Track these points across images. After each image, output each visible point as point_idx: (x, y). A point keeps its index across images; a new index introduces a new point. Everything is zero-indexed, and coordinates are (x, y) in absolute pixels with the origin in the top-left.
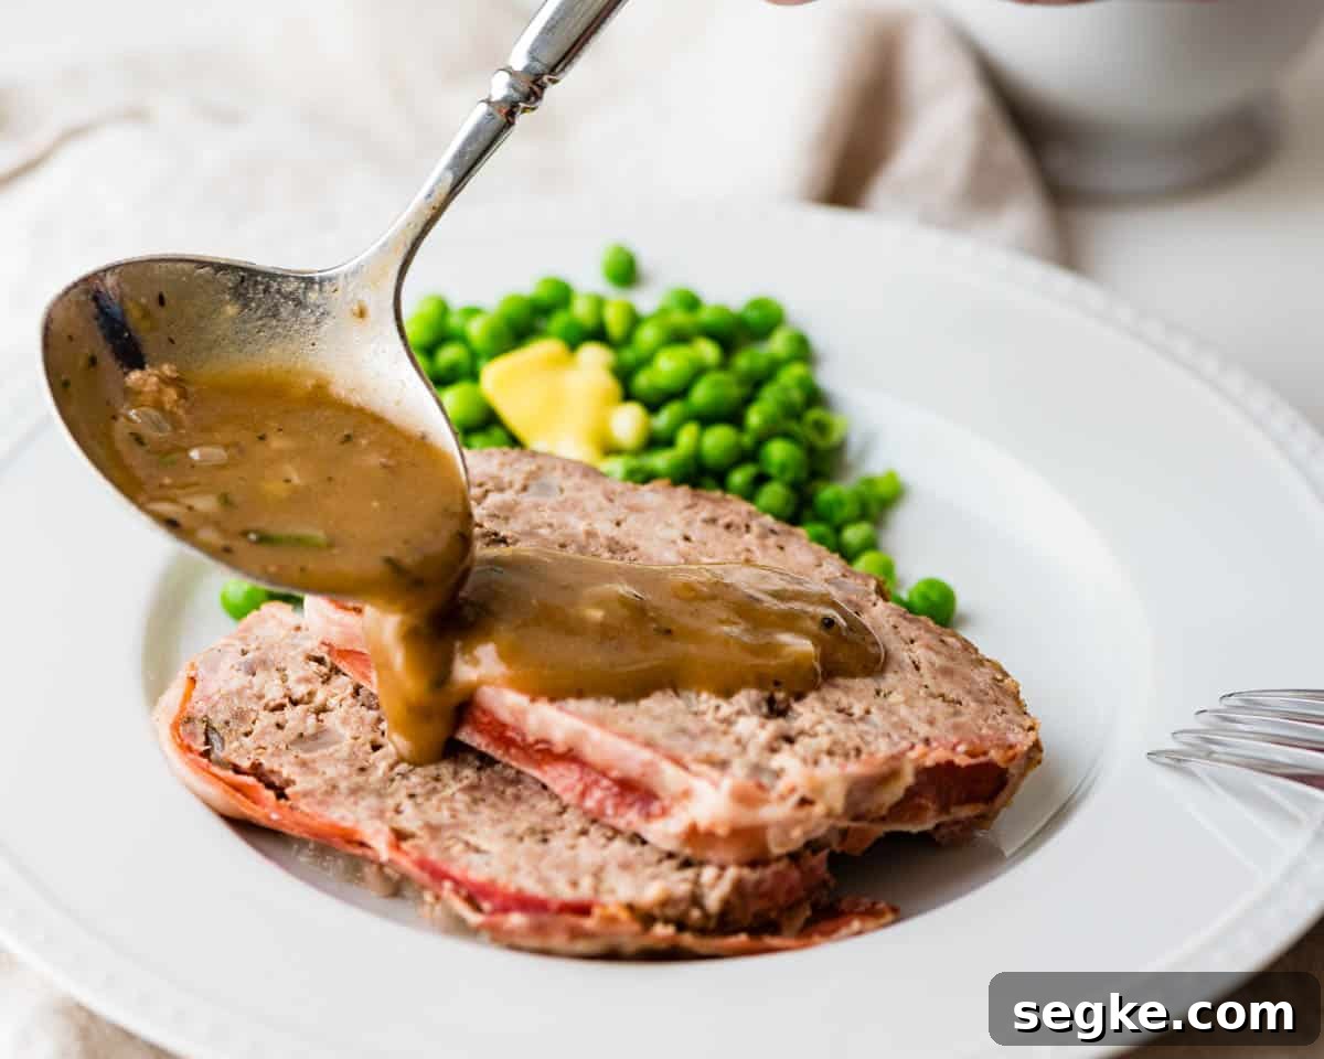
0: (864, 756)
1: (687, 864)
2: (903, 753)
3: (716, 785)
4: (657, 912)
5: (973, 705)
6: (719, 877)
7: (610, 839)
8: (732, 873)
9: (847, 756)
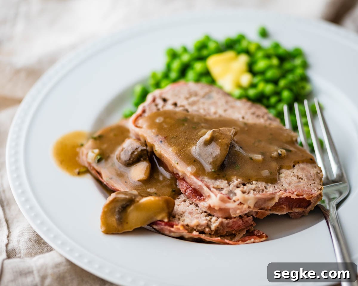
0: (264, 192)
1: (209, 215)
2: (276, 193)
3: (216, 195)
4: (195, 228)
5: (306, 180)
6: (216, 220)
7: (191, 204)
8: (220, 220)
9: (259, 191)
